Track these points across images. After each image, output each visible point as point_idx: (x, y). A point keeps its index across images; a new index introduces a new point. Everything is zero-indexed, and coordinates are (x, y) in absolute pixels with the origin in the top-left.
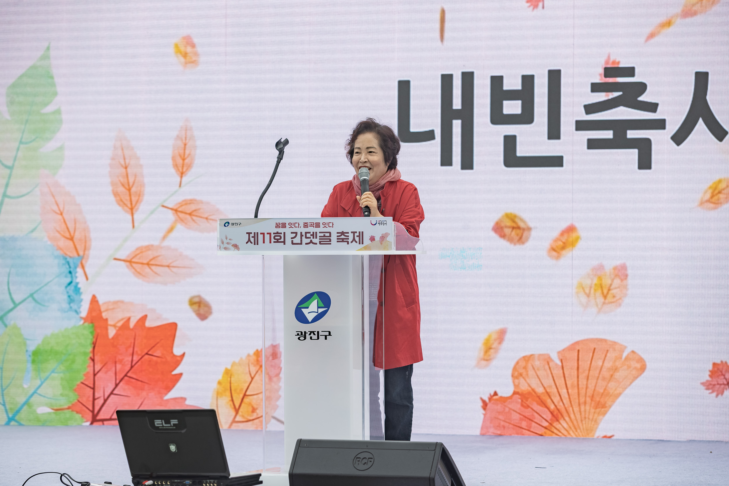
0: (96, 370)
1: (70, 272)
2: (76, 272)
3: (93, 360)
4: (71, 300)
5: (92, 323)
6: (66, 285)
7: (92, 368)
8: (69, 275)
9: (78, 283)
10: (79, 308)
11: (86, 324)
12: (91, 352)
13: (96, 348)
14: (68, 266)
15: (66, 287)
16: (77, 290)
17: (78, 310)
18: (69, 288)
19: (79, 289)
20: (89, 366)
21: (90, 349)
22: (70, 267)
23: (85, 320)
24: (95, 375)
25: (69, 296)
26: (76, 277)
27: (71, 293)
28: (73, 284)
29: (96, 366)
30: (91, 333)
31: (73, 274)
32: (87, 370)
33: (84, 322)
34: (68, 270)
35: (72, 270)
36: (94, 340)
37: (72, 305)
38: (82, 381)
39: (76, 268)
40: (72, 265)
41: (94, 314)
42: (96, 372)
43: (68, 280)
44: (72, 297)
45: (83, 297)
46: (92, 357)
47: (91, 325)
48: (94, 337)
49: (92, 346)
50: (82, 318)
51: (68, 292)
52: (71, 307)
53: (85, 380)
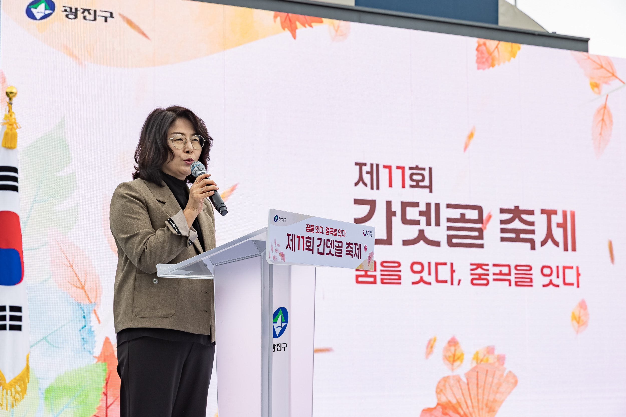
0: (109, 403)
1: (84, 317)
2: (90, 317)
3: (106, 394)
4: (85, 341)
5: (105, 361)
6: (80, 328)
7: (105, 402)
8: (83, 320)
9: (91, 327)
10: (93, 348)
11: (100, 363)
12: (104, 387)
13: (109, 384)
14: (82, 312)
15: (80, 330)
16: (91, 332)
17: (91, 351)
18: (83, 330)
19: (93, 331)
20: (102, 400)
21: (104, 384)
22: (84, 313)
23: (99, 359)
24: (107, 408)
25: (83, 339)
26: (90, 322)
27: (85, 335)
28: (87, 327)
29: (108, 400)
30: (104, 370)
31: (87, 318)
32: (100, 404)
33: (98, 361)
34: (83, 315)
35: (85, 315)
36: (107, 376)
37: (85, 346)
38: (95, 414)
39: (90, 313)
40: (86, 311)
41: (107, 354)
42: (108, 405)
43: (83, 324)
44: (85, 340)
45: (96, 339)
46: (105, 392)
47: (104, 363)
48: (107, 374)
49: (105, 382)
50: (95, 357)
51: (81, 335)
52: (84, 348)
53: (98, 413)
